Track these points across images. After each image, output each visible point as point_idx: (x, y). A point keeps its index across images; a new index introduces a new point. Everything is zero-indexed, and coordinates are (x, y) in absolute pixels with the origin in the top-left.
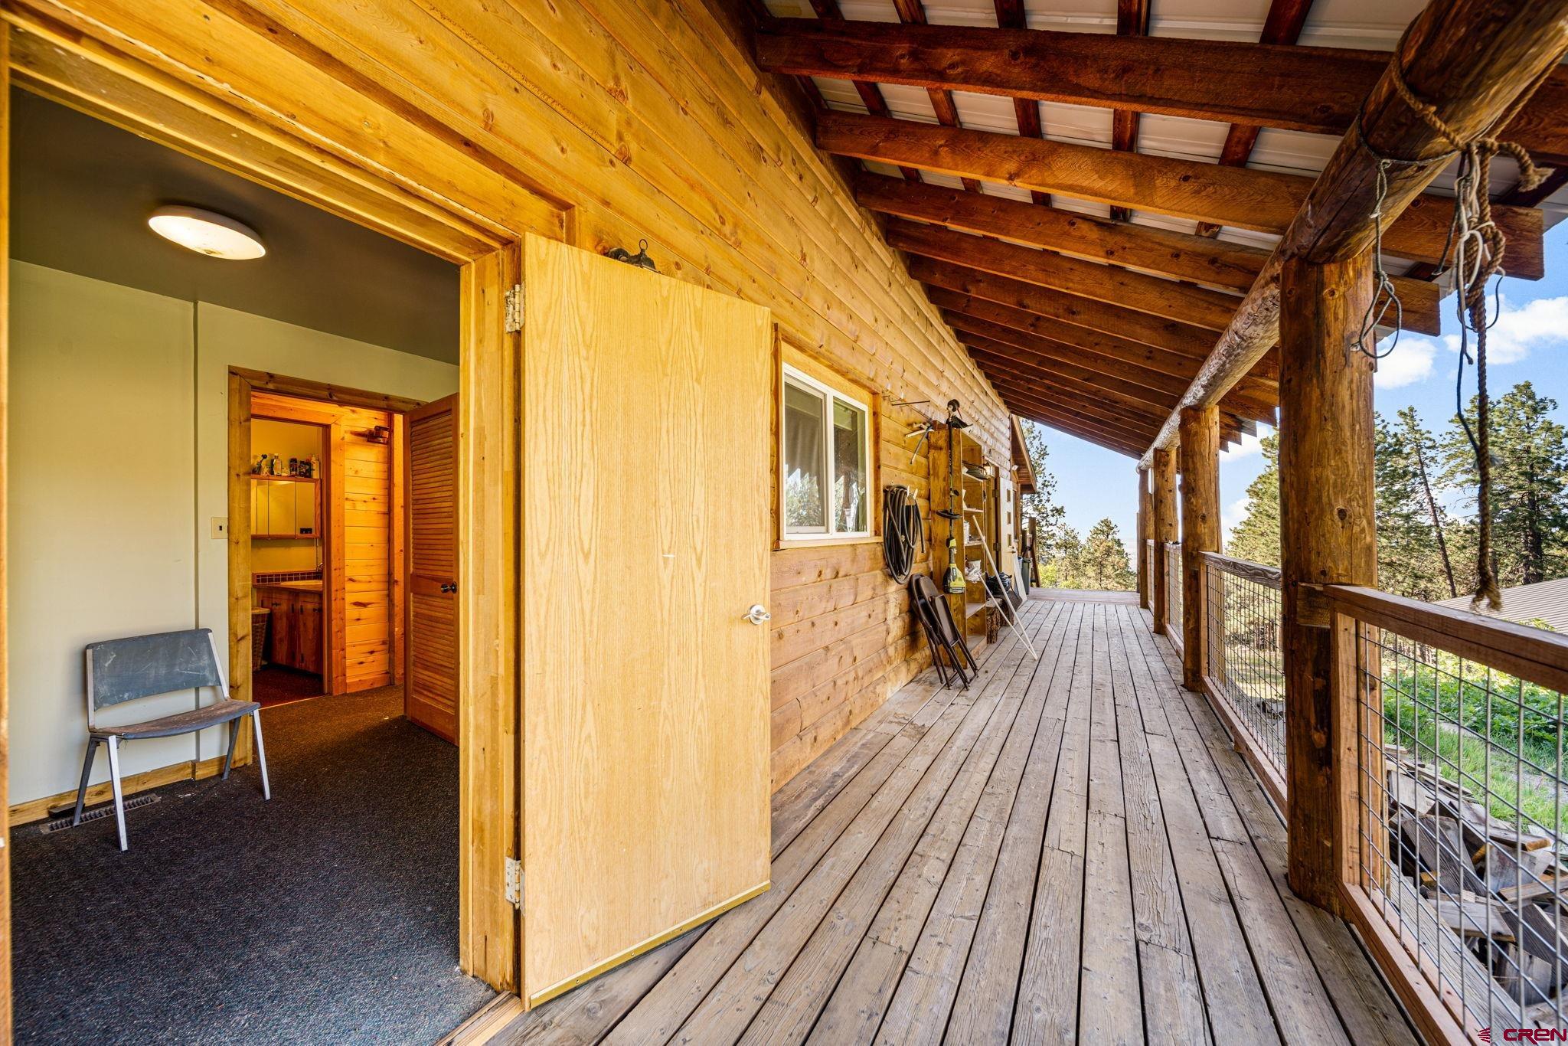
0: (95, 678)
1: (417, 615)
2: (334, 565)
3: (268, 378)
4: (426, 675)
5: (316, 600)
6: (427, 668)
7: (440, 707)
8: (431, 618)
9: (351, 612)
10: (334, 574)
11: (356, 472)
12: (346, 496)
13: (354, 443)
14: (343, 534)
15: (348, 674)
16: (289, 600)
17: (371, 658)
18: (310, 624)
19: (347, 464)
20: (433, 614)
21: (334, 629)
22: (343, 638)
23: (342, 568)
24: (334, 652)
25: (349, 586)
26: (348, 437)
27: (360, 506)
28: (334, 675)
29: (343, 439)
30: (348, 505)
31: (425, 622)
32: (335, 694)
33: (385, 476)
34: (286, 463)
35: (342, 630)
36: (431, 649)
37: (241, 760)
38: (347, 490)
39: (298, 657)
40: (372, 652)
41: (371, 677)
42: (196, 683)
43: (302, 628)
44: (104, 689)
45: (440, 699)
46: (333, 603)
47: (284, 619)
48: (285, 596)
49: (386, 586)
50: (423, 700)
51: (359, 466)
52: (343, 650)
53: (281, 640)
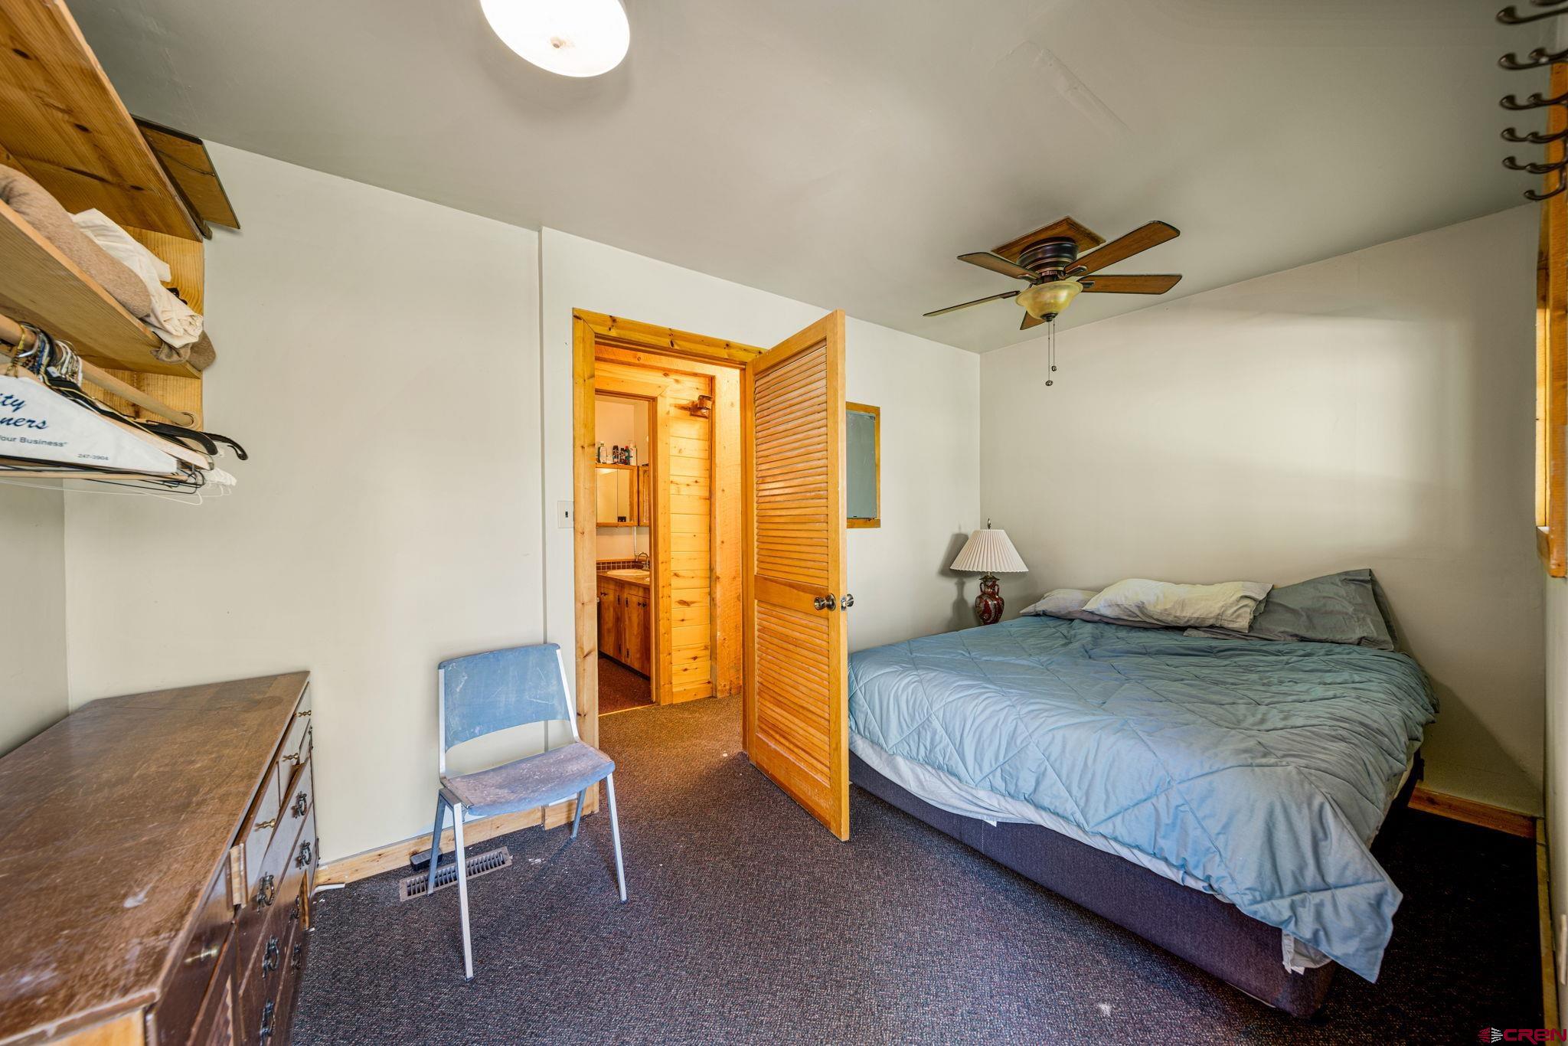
0: (447, 708)
1: (763, 630)
2: (661, 558)
3: (610, 323)
4: (777, 714)
5: (641, 593)
6: (779, 704)
7: (802, 765)
8: (785, 638)
9: (677, 612)
10: (661, 567)
11: (680, 451)
12: (672, 478)
13: (677, 418)
14: (669, 523)
15: (674, 682)
16: (615, 590)
17: (695, 664)
18: (635, 619)
19: (672, 441)
20: (790, 633)
21: (662, 630)
22: (670, 641)
23: (667, 562)
24: (661, 656)
25: (675, 582)
26: (674, 411)
27: (684, 490)
28: (662, 683)
29: (668, 413)
30: (673, 488)
31: (776, 641)
32: (663, 704)
33: (706, 455)
34: (610, 451)
35: (668, 632)
36: (786, 680)
37: (588, 806)
38: (671, 473)
39: (624, 653)
40: (695, 658)
41: (695, 686)
42: (545, 713)
43: (627, 623)
44: (455, 722)
45: (803, 754)
46: (661, 601)
47: (612, 609)
48: (612, 586)
49: (706, 583)
50: (773, 745)
51: (682, 443)
52: (670, 654)
53: (609, 631)
